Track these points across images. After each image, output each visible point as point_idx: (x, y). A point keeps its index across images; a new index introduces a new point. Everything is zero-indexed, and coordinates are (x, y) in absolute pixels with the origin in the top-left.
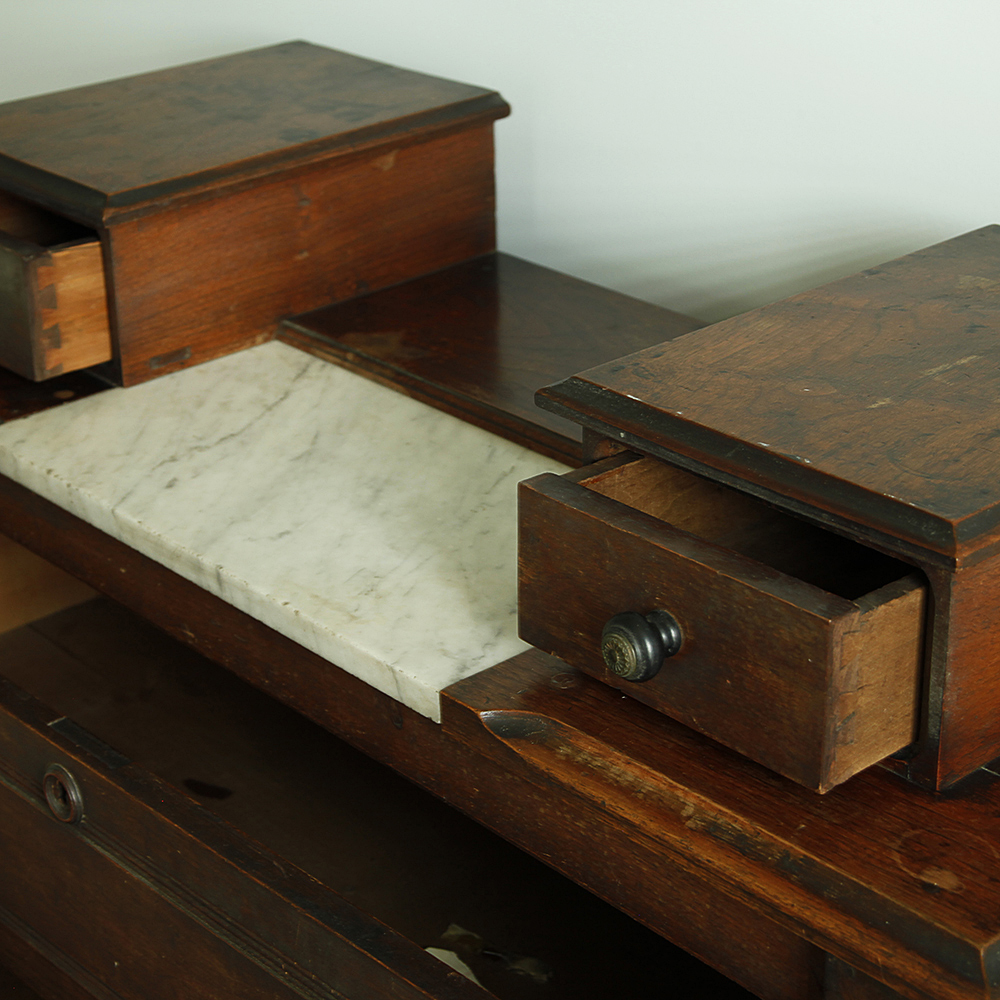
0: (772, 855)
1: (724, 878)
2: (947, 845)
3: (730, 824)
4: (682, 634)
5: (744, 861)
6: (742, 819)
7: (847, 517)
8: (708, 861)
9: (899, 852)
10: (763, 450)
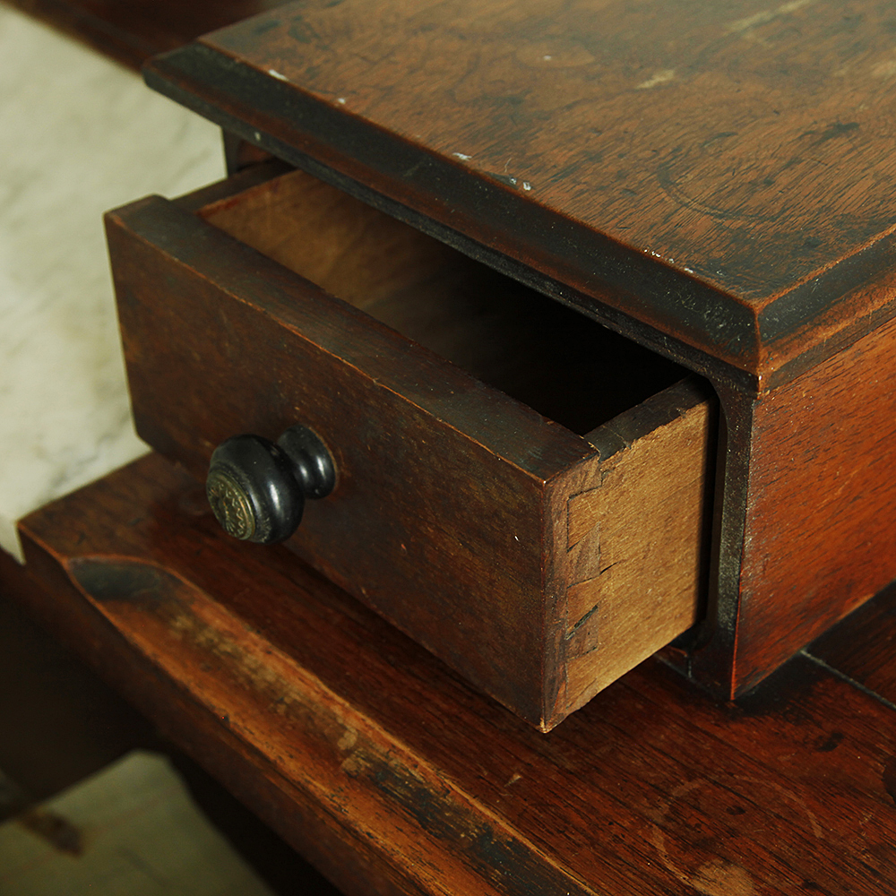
0: (466, 830)
1: (391, 864)
2: (741, 811)
3: (407, 770)
4: (335, 467)
5: (422, 840)
6: (423, 764)
7: (583, 290)
8: (369, 834)
9: (663, 828)
10: (459, 166)
